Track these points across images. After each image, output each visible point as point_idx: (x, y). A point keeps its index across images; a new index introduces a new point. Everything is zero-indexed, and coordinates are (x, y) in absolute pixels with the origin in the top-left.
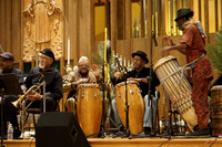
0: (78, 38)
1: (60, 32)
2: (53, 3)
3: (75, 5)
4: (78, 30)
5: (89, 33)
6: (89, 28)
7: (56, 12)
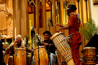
0: (20, 27)
1: (12, 25)
3: (19, 11)
4: (20, 23)
5: (26, 25)
6: (26, 22)
7: (10, 15)
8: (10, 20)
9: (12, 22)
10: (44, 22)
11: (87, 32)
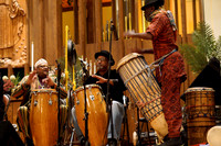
1: (24, 36)
2: (17, 4)
4: (44, 33)
6: (55, 30)
7: (20, 14)
8: (21, 24)
9: (25, 29)
10: (98, 30)
11: (193, 52)
